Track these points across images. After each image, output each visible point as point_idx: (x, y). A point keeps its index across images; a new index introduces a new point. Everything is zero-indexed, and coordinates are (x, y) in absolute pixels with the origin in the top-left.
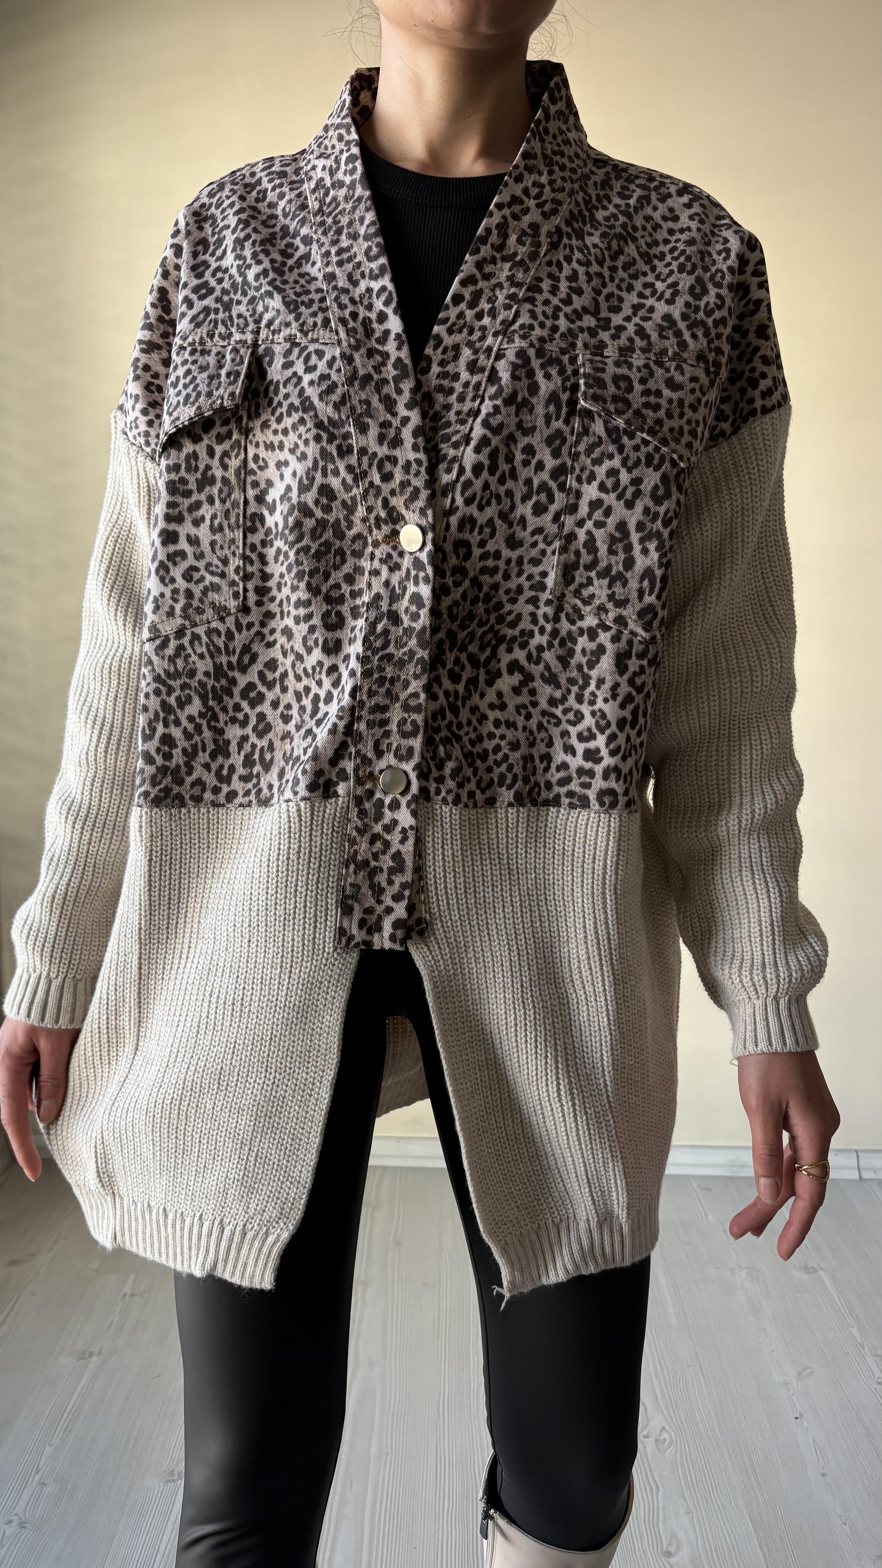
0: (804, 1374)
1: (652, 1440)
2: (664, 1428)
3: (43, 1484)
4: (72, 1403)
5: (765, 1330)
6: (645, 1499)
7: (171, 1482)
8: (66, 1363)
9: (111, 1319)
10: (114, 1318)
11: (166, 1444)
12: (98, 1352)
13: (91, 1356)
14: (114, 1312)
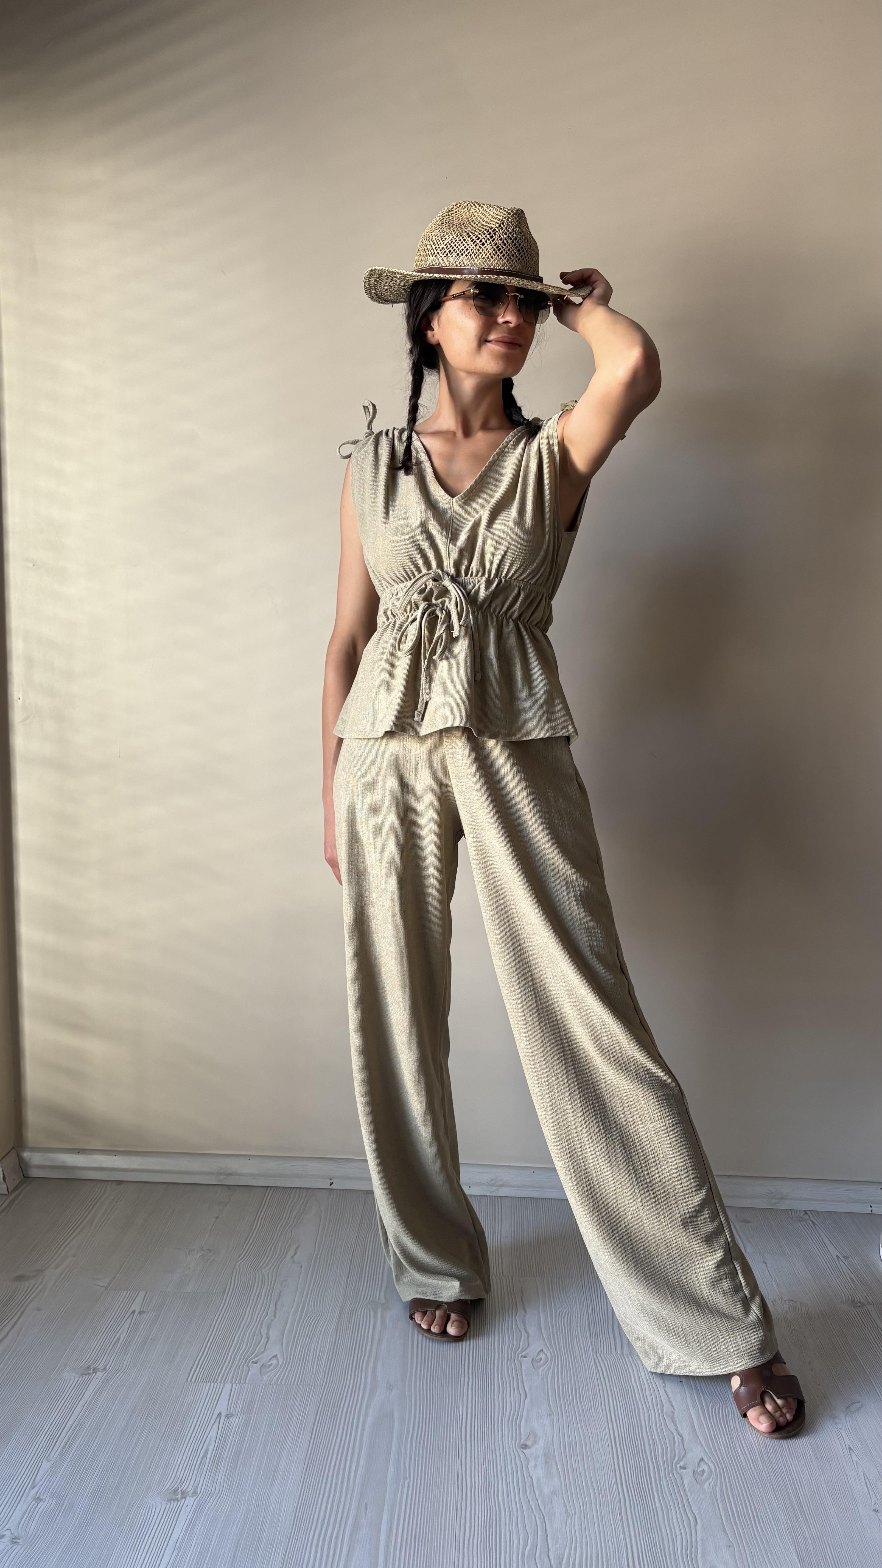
0: (853, 1407)
1: (689, 1471)
2: (702, 1460)
3: (38, 1500)
4: (73, 1418)
5: (810, 1363)
6: (683, 1532)
7: (174, 1500)
8: (69, 1379)
9: (117, 1336)
10: (120, 1334)
11: (170, 1463)
12: (103, 1368)
13: (96, 1373)
14: (121, 1330)
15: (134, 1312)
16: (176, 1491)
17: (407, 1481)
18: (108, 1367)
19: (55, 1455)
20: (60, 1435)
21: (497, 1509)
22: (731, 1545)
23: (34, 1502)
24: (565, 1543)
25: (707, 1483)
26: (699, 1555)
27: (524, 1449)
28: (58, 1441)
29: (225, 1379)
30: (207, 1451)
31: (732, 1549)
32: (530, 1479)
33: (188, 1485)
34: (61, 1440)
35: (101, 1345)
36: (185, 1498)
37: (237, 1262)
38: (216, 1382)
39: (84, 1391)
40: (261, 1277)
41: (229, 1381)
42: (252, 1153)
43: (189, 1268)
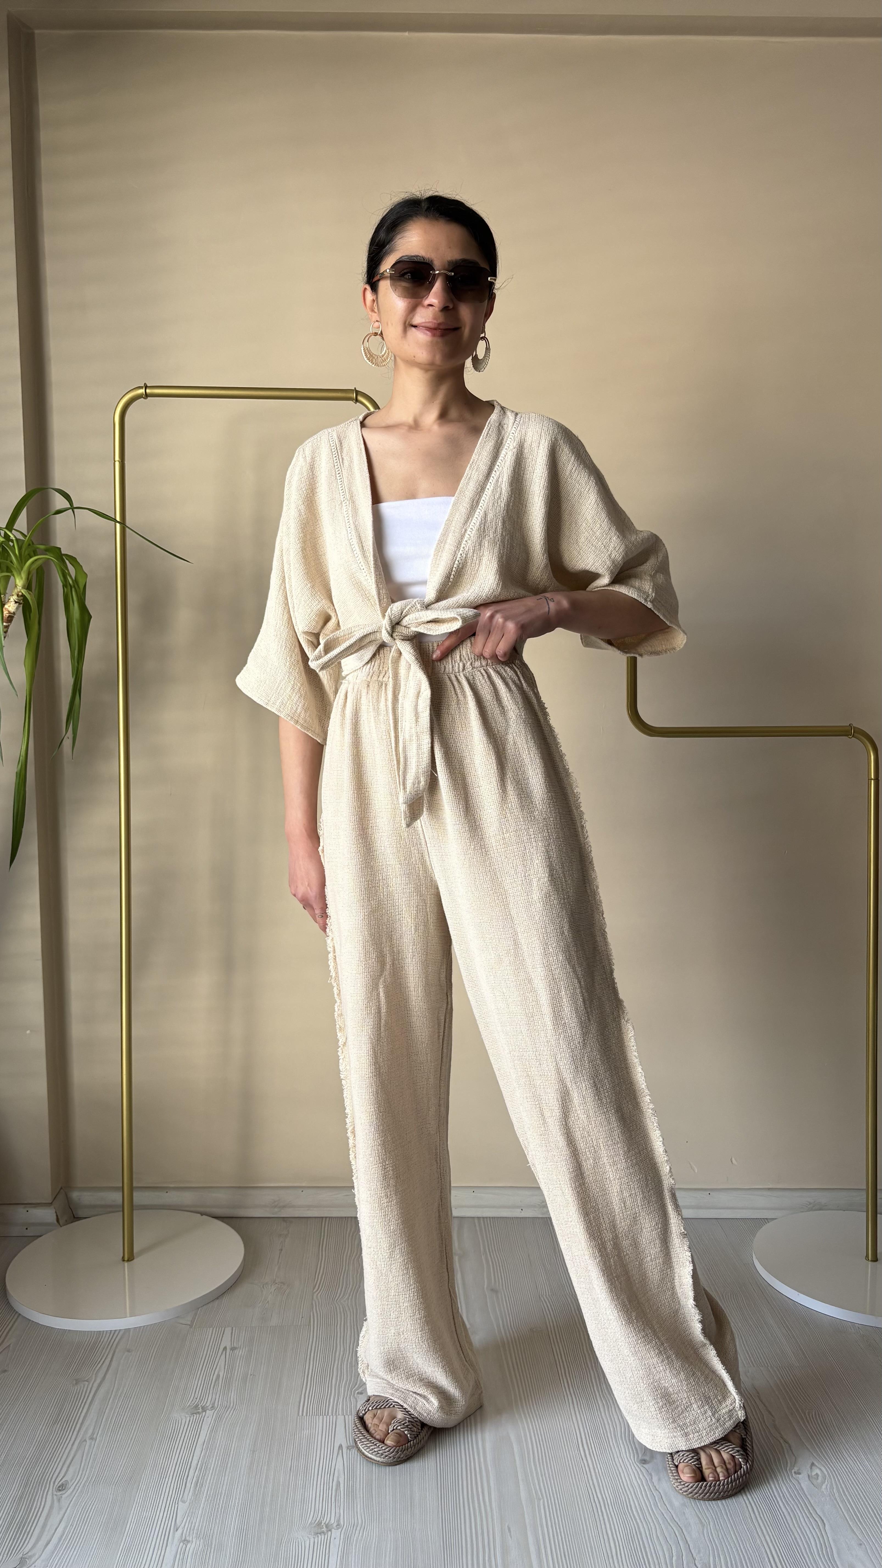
1: (804, 1475)
6: (814, 1534)
7: (320, 1533)
9: (216, 1373)
10: (219, 1372)
11: (306, 1496)
12: (211, 1406)
13: (205, 1411)
14: (218, 1367)
15: (225, 1348)
16: (319, 1524)
17: (542, 1501)
18: (216, 1405)
19: (189, 1495)
20: (188, 1476)
21: (635, 1522)
22: (861, 1542)
23: (181, 1544)
24: (708, 1552)
25: (824, 1487)
26: (835, 1555)
27: (644, 1463)
28: (188, 1483)
29: (336, 1412)
30: (338, 1483)
31: (863, 1546)
32: (658, 1492)
33: (330, 1518)
34: (190, 1481)
35: (202, 1384)
36: (330, 1530)
37: (313, 1293)
38: (328, 1415)
39: (199, 1430)
40: (341, 1307)
41: (340, 1412)
42: (304, 1185)
43: (268, 1301)
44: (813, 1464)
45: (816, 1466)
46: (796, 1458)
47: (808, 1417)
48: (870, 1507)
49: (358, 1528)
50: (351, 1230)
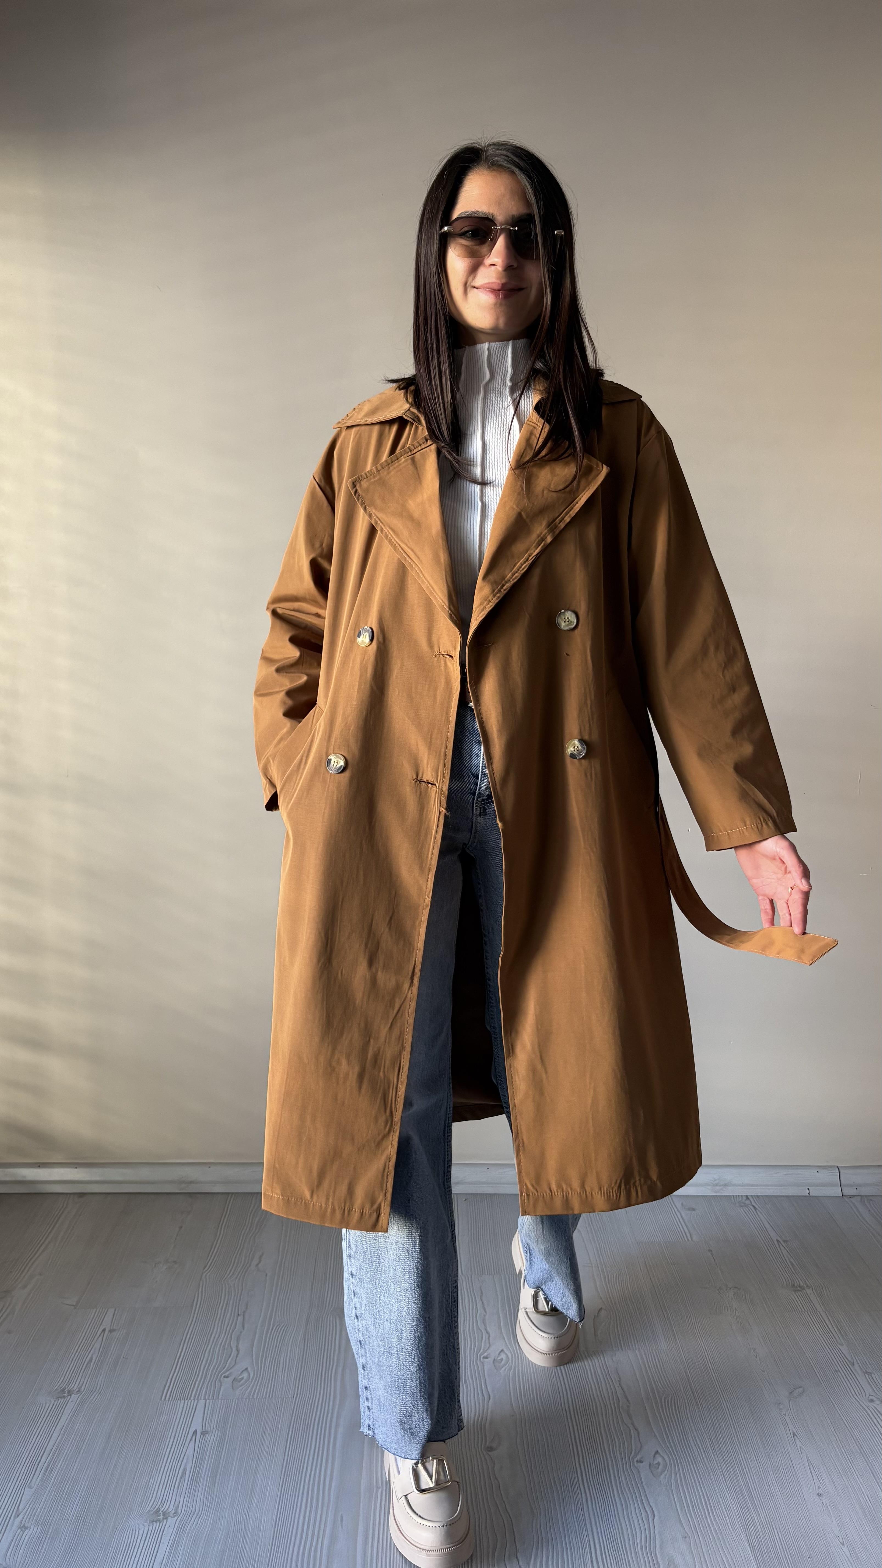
0: (796, 1393)
1: (645, 1464)
3: (23, 1528)
4: (52, 1443)
5: (754, 1350)
6: (641, 1525)
7: (156, 1522)
8: (44, 1402)
9: (90, 1356)
10: (93, 1355)
11: (150, 1484)
12: (77, 1390)
13: (71, 1395)
14: (93, 1349)
15: (104, 1330)
16: (157, 1512)
17: (380, 1490)
18: (83, 1389)
19: (36, 1482)
20: (40, 1461)
22: (687, 1535)
23: (19, 1530)
25: (663, 1476)
26: (658, 1547)
27: (489, 1451)
28: (38, 1468)
29: (198, 1397)
30: (185, 1470)
32: (496, 1482)
33: (169, 1506)
34: (41, 1466)
35: (74, 1367)
36: (167, 1519)
37: (203, 1273)
38: (190, 1399)
39: (60, 1415)
40: (227, 1288)
41: (202, 1398)
42: (212, 1161)
43: (156, 1282)
44: (657, 1452)
45: (660, 1454)
46: (641, 1446)
47: (663, 1402)
48: (704, 1498)
49: (195, 1516)
50: (254, 1206)
